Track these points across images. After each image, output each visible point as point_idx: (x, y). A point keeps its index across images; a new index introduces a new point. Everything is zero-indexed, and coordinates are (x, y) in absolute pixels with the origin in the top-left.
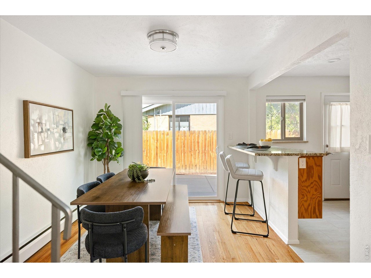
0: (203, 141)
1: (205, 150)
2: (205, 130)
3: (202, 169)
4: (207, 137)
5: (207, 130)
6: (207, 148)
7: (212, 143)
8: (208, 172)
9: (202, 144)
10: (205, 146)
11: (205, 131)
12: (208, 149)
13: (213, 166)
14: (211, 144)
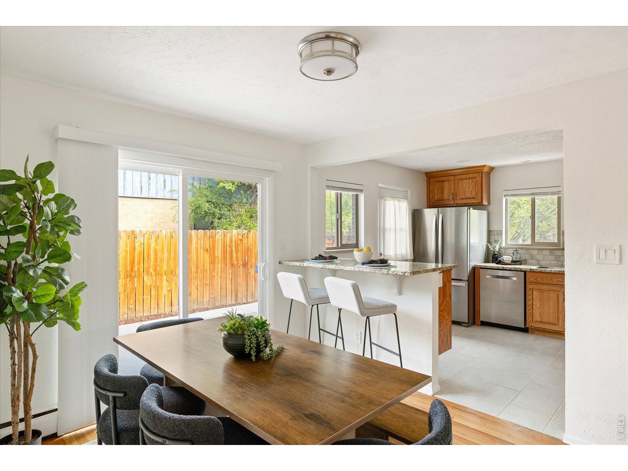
0: (127, 252)
1: (132, 270)
2: (133, 229)
3: (126, 311)
4: (137, 244)
5: (137, 230)
6: (136, 266)
7: (148, 256)
8: (138, 315)
9: (126, 258)
10: (133, 262)
11: (133, 232)
12: (139, 269)
13: (149, 302)
14: (146, 258)
